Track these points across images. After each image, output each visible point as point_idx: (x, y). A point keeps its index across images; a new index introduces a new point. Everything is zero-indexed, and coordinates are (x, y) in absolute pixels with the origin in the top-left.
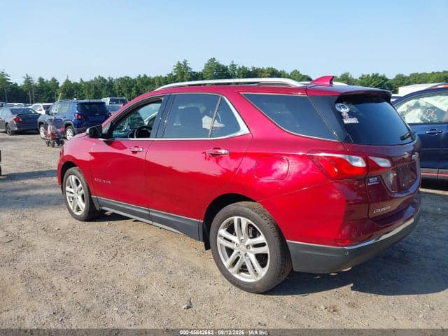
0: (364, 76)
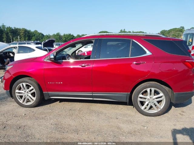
0: (65, 34)
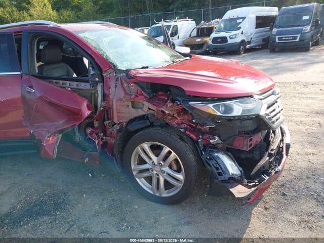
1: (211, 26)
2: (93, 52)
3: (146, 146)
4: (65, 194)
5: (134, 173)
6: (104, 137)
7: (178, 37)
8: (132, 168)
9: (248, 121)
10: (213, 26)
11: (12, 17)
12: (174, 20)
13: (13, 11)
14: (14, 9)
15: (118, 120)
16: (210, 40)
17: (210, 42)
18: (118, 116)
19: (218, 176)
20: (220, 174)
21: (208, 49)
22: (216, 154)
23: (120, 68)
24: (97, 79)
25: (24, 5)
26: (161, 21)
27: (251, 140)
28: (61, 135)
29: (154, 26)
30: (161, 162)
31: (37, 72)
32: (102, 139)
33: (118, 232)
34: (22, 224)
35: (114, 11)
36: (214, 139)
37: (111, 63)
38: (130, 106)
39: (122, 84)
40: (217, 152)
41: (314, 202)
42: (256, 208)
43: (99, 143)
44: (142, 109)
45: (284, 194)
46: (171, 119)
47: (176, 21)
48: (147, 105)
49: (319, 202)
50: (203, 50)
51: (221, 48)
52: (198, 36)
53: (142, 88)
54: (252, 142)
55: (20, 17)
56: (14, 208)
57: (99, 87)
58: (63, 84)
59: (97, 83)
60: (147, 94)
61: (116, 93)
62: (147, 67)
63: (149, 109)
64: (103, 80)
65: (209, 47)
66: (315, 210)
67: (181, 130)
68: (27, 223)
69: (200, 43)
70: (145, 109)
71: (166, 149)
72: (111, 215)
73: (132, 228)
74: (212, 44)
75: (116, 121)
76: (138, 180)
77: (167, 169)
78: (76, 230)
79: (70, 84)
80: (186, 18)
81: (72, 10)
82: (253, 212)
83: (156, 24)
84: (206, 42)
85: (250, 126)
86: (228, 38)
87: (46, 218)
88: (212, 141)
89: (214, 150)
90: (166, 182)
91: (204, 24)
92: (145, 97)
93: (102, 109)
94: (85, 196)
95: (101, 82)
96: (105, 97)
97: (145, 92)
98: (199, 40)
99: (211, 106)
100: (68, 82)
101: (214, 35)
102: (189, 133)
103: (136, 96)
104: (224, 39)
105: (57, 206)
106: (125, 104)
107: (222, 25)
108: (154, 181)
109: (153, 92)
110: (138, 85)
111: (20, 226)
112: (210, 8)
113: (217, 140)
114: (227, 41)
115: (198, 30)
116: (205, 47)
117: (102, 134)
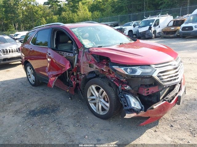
1: (183, 19)
2: (75, 38)
3: (94, 87)
4: (59, 106)
5: (89, 100)
6: (77, 81)
7: (159, 26)
8: (88, 97)
9: (146, 79)
10: (185, 19)
11: (69, 16)
12: (158, 16)
13: (69, 13)
14: (70, 12)
15: (83, 72)
16: (181, 28)
17: (181, 30)
18: (83, 71)
19: (124, 106)
20: (126, 106)
21: (179, 34)
22: (127, 95)
23: (86, 47)
24: (76, 52)
25: (76, 10)
26: (149, 17)
27: (148, 90)
28: (57, 77)
29: (144, 20)
30: (100, 96)
31: (55, 47)
32: (76, 81)
33: (73, 127)
34: (37, 115)
35: (124, 11)
36: (126, 87)
37: (83, 44)
38: (88, 66)
39: (86, 55)
40: (128, 94)
41: (189, 133)
42: (150, 130)
43: (74, 83)
44: (93, 67)
45: (172, 126)
46: (108, 74)
47: (159, 17)
48: (95, 66)
49: (193, 134)
50: (176, 35)
51: (188, 34)
52: (174, 26)
53: (95, 57)
54: (149, 91)
55: (72, 16)
56: (36, 108)
57: (76, 56)
58: (63, 53)
59: (76, 54)
60: (97, 60)
61: (83, 59)
62: (101, 47)
63: (96, 68)
64: (78, 52)
65: (179, 33)
66: (186, 138)
67: (112, 80)
68: (39, 116)
69: (174, 30)
70: (94, 68)
71: (102, 90)
72: (75, 119)
73: (81, 126)
74: (181, 31)
75: (82, 73)
76: (90, 104)
77: (102, 100)
78: (56, 122)
79: (66, 54)
80: (166, 14)
81: (100, 11)
82: (146, 131)
83: (145, 19)
84: (178, 30)
85: (148, 82)
86: (194, 28)
87: (47, 115)
88: (126, 88)
89: (126, 93)
90: (102, 107)
91: (178, 18)
92: (95, 62)
93: (76, 66)
94: (67, 108)
95: (77, 53)
96: (78, 61)
97: (96, 59)
98: (173, 28)
99: (123, 69)
100: (65, 53)
101: (184, 25)
102: (115, 82)
103: (91, 61)
104: (191, 28)
105: (53, 111)
106: (86, 65)
107: (192, 18)
108: (97, 106)
109: (100, 59)
110: (93, 55)
111: (36, 116)
112: (188, 7)
113: (127, 87)
114: (193, 29)
115: (174, 21)
116: (177, 33)
117: (76, 79)
